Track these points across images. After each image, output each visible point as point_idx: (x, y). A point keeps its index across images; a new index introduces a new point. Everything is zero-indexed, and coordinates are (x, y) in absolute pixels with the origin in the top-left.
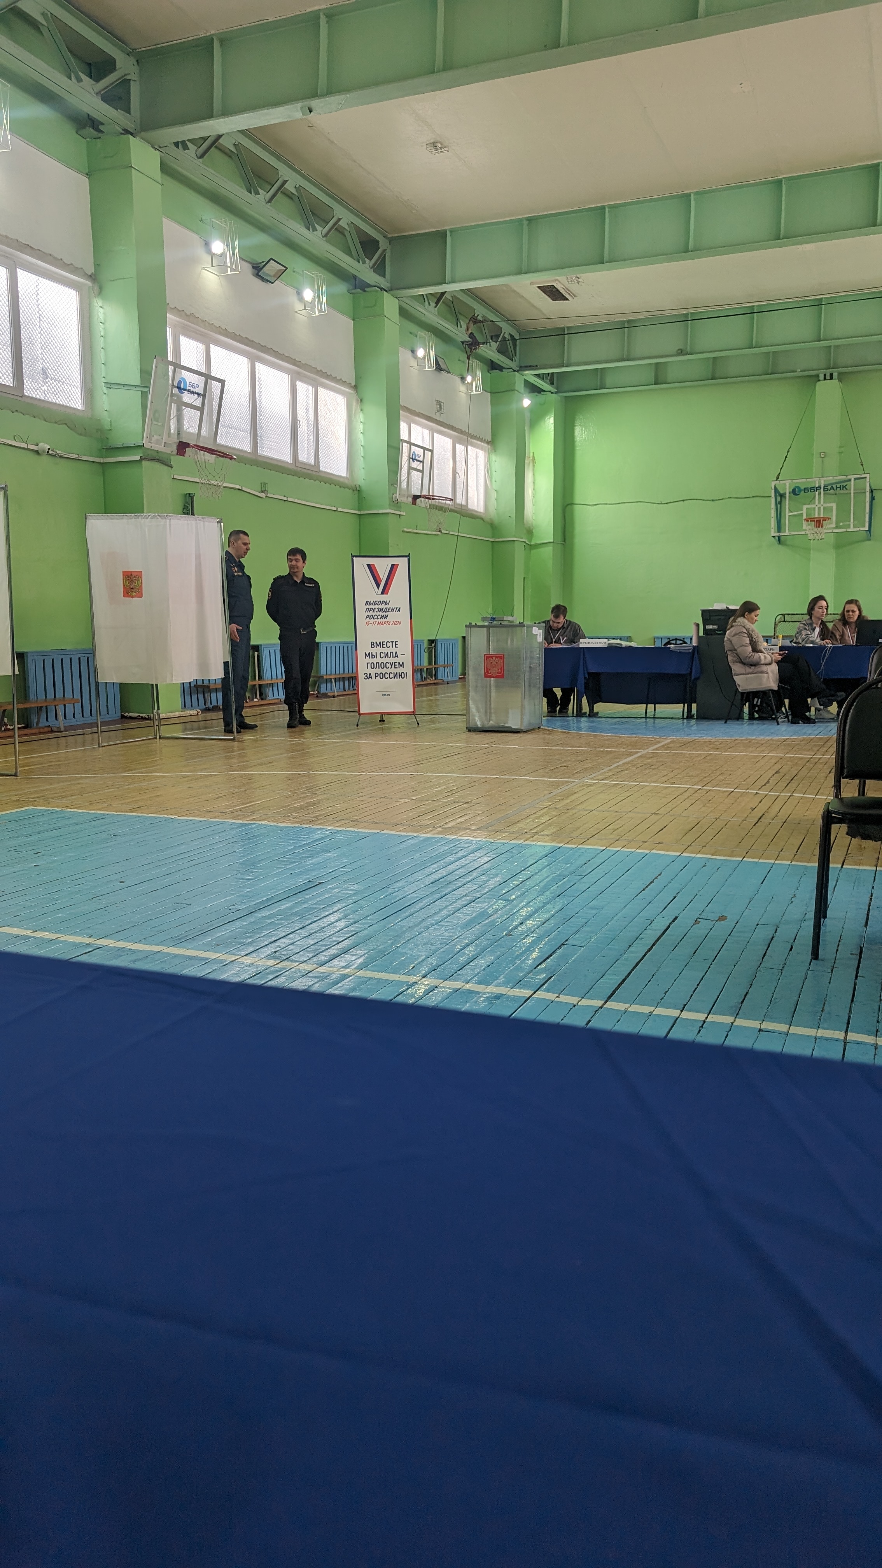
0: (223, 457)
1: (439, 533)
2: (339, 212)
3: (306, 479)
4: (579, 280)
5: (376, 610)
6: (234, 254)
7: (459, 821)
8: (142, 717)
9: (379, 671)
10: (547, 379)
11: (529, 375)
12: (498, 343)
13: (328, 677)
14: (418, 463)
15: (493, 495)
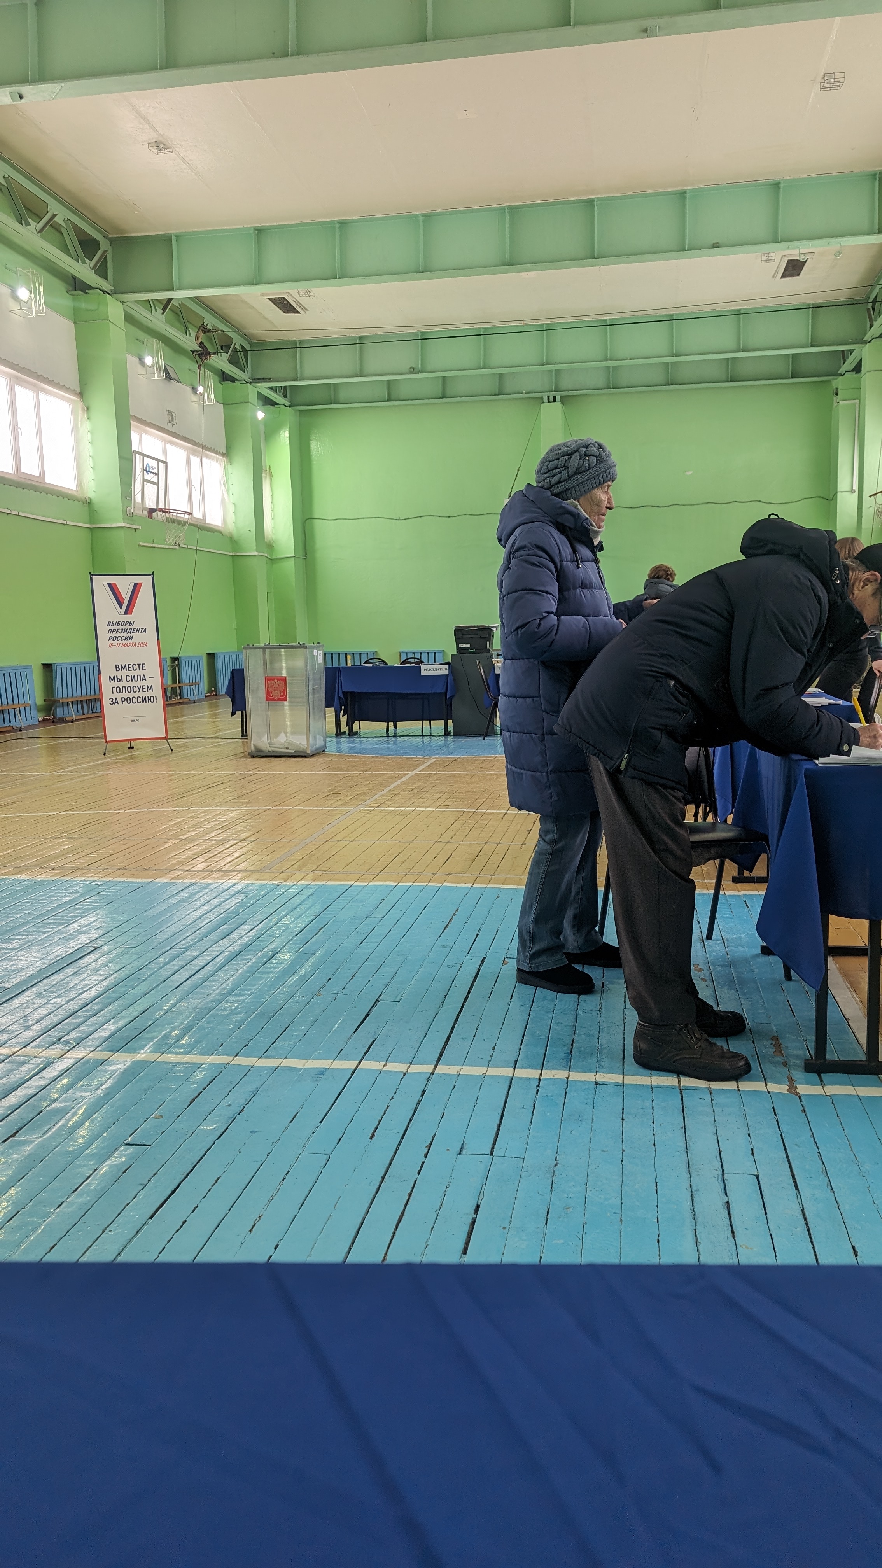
1: (177, 547)
2: (54, 207)
3: (31, 491)
4: (311, 294)
5: (120, 631)
9: (126, 695)
10: (280, 392)
11: (263, 387)
12: (229, 353)
13: (65, 701)
14: (153, 475)
15: (231, 509)
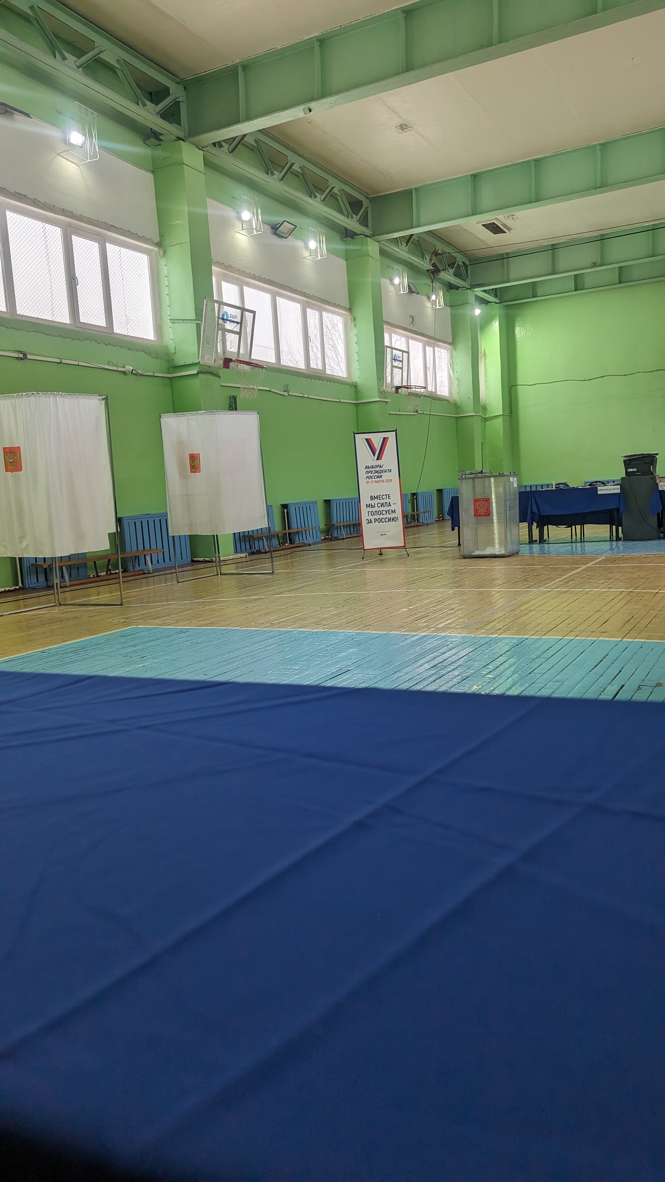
0: (257, 367)
1: (416, 414)
2: (333, 182)
3: (317, 380)
4: (514, 217)
5: (373, 472)
6: (258, 219)
7: (447, 623)
8: (206, 560)
9: (377, 517)
10: (492, 293)
11: (479, 291)
12: (454, 269)
13: (339, 525)
14: (399, 362)
15: (455, 383)
